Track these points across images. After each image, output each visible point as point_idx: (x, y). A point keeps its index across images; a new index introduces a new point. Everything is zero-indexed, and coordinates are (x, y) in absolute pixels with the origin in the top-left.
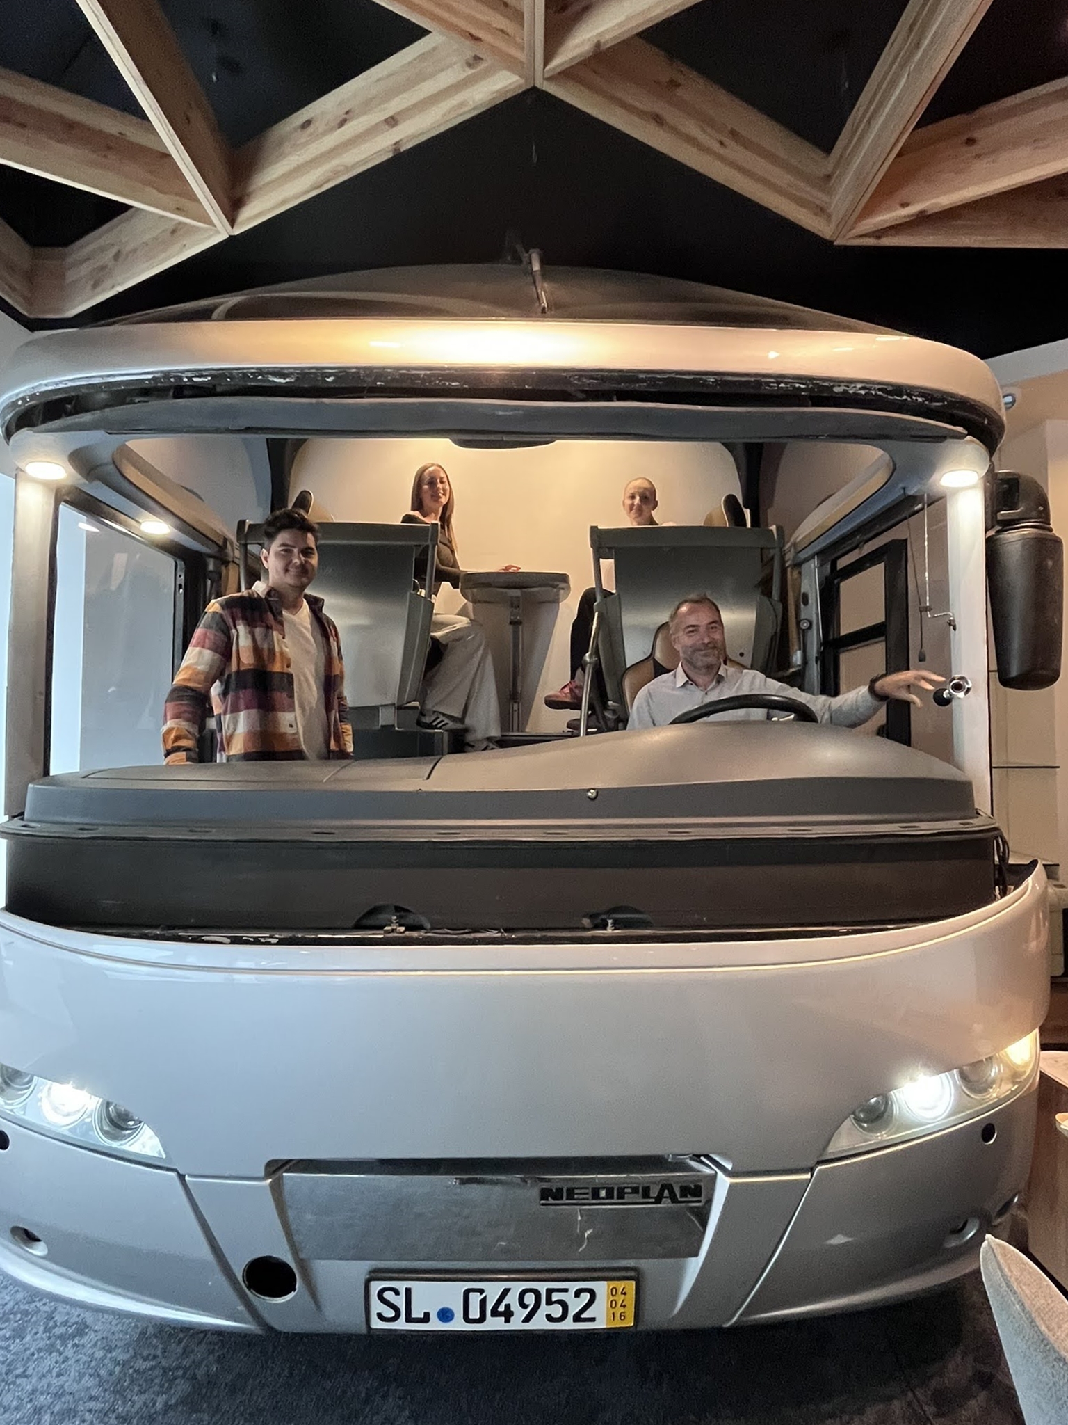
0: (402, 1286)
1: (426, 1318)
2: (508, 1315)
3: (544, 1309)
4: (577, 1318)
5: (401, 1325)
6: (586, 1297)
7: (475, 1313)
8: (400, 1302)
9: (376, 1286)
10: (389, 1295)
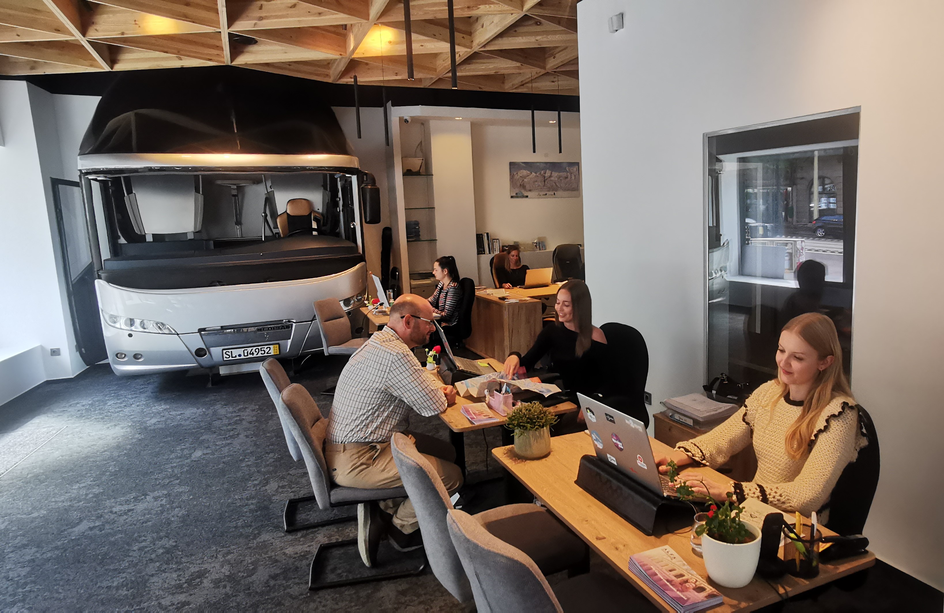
0: (230, 351)
1: (236, 356)
2: (253, 354)
3: (260, 352)
4: (267, 353)
5: (231, 358)
6: (269, 349)
7: (246, 354)
8: (230, 354)
9: (225, 351)
10: (227, 353)
